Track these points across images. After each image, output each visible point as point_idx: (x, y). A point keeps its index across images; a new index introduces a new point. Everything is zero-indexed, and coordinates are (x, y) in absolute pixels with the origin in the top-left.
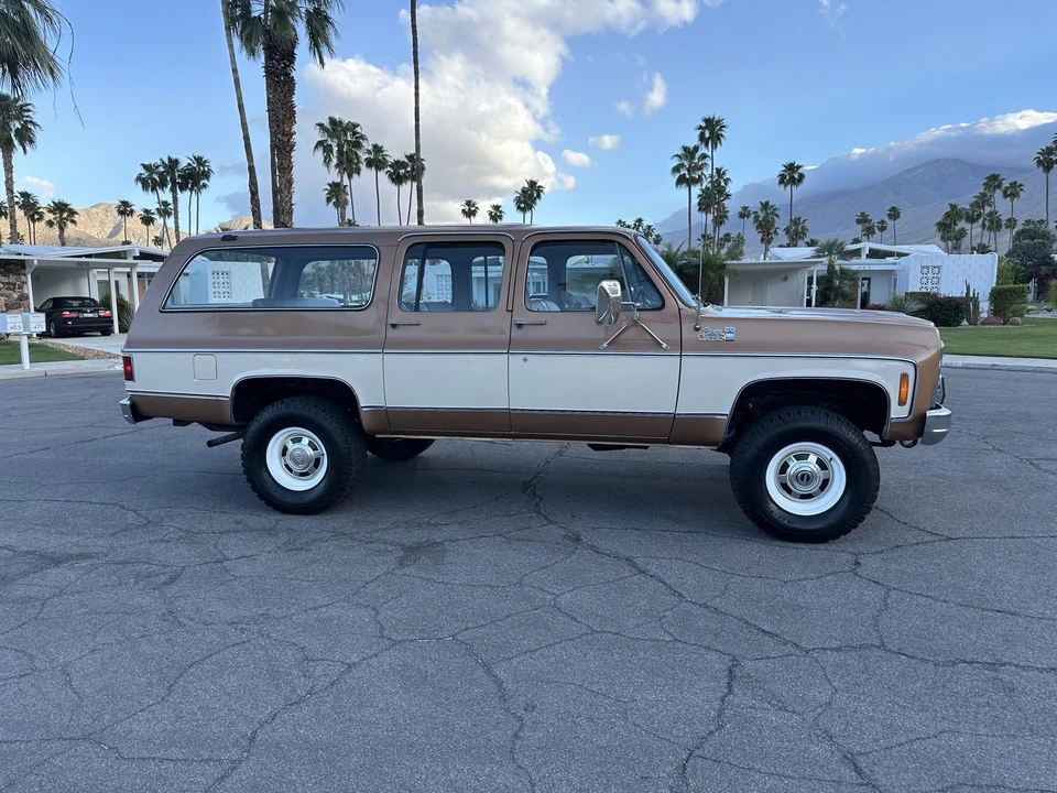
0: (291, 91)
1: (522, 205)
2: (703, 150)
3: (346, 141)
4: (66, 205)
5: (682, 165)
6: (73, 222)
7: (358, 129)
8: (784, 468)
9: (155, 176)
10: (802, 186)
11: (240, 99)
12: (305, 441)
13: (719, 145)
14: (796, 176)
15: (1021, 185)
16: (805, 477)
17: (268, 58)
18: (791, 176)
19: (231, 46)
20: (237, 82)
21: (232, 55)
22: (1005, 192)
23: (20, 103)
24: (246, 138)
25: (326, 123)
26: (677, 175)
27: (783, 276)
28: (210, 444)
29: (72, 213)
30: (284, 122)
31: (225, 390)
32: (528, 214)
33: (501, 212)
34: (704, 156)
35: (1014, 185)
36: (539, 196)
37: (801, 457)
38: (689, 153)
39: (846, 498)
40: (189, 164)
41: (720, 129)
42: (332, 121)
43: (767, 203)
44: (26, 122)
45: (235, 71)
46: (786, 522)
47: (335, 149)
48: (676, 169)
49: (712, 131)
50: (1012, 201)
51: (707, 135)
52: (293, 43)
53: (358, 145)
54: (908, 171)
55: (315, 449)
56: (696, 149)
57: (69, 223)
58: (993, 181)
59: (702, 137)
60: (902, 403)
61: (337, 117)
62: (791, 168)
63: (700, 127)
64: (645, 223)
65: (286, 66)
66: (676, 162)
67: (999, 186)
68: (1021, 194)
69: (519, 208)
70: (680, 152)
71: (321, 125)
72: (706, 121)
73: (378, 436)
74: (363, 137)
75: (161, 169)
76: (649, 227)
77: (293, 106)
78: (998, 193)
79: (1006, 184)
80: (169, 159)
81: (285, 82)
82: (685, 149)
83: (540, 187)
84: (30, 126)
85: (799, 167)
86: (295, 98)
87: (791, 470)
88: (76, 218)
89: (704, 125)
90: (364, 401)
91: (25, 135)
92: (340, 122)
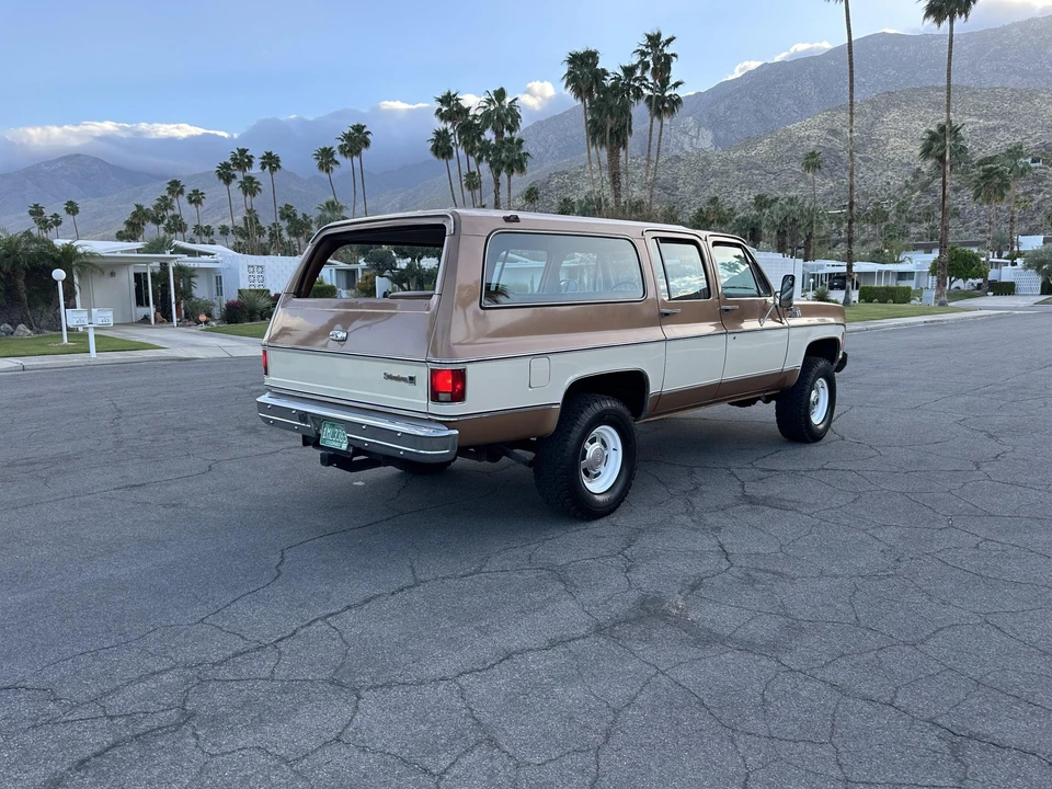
15: (202, 194)
22: (190, 198)
35: (196, 192)
50: (197, 207)
54: (48, 163)
55: (605, 445)
58: (175, 187)
67: (181, 192)
68: (203, 200)
78: (183, 199)
79: (188, 190)
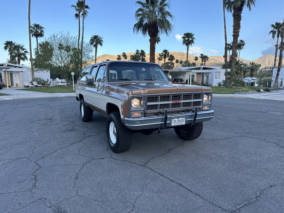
4: (206, 56)
6: (208, 60)
9: (230, 47)
11: (225, 25)
19: (224, 11)
20: (225, 20)
21: (224, 13)
24: (226, 35)
25: (274, 24)
29: (208, 58)
30: (236, 29)
42: (277, 24)
45: (224, 18)
47: (277, 32)
57: (207, 61)
60: (122, 114)
65: (238, 13)
71: (273, 25)
75: (232, 45)
88: (209, 59)
91: (192, 41)
92: (280, 23)
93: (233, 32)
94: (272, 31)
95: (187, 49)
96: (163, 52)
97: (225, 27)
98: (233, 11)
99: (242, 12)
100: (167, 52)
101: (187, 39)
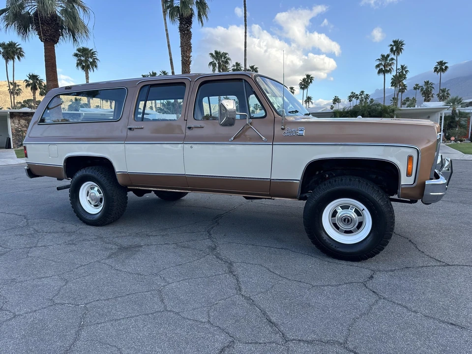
0: (190, 37)
1: (303, 87)
2: (392, 56)
3: (222, 61)
5: (381, 64)
7: (227, 56)
8: (334, 214)
10: (447, 72)
11: (168, 42)
12: (96, 189)
13: (400, 53)
14: (444, 67)
16: (347, 220)
17: (181, 23)
18: (441, 67)
19: (165, 19)
20: (167, 35)
21: (166, 23)
23: (92, 51)
24: (171, 60)
25: (214, 53)
26: (378, 69)
27: (427, 116)
28: (59, 189)
30: (187, 52)
31: (60, 163)
32: (306, 90)
33: (294, 90)
34: (392, 59)
36: (311, 82)
37: (345, 207)
38: (385, 58)
39: (371, 235)
40: (160, 74)
41: (401, 46)
42: (216, 52)
43: (428, 82)
44: (94, 59)
45: (166, 30)
46: (334, 247)
47: (217, 65)
48: (378, 66)
49: (397, 47)
51: (394, 49)
52: (191, 15)
53: (227, 62)
55: (100, 193)
56: (388, 56)
59: (392, 50)
60: (409, 174)
61: (218, 51)
62: (441, 63)
63: (391, 45)
64: (365, 93)
65: (188, 26)
66: (378, 63)
69: (301, 88)
70: (380, 57)
71: (211, 54)
72: (394, 42)
73: (128, 187)
74: (229, 59)
76: (367, 95)
77: (190, 44)
80: (153, 72)
81: (187, 34)
82: (383, 56)
83: (312, 77)
84: (96, 60)
85: (445, 63)
86: (192, 41)
87: (339, 215)
89: (393, 44)
90: (117, 169)
91: (94, 64)
92: (220, 52)
93: (183, 57)
94: (211, 63)
95: (86, 76)
96: (28, 79)
97: (169, 46)
98: (178, 23)
99: (193, 26)
100: (37, 79)
101: (83, 58)
